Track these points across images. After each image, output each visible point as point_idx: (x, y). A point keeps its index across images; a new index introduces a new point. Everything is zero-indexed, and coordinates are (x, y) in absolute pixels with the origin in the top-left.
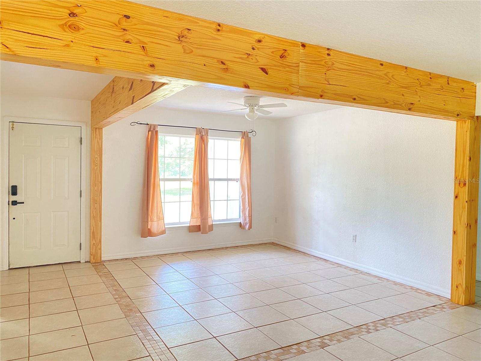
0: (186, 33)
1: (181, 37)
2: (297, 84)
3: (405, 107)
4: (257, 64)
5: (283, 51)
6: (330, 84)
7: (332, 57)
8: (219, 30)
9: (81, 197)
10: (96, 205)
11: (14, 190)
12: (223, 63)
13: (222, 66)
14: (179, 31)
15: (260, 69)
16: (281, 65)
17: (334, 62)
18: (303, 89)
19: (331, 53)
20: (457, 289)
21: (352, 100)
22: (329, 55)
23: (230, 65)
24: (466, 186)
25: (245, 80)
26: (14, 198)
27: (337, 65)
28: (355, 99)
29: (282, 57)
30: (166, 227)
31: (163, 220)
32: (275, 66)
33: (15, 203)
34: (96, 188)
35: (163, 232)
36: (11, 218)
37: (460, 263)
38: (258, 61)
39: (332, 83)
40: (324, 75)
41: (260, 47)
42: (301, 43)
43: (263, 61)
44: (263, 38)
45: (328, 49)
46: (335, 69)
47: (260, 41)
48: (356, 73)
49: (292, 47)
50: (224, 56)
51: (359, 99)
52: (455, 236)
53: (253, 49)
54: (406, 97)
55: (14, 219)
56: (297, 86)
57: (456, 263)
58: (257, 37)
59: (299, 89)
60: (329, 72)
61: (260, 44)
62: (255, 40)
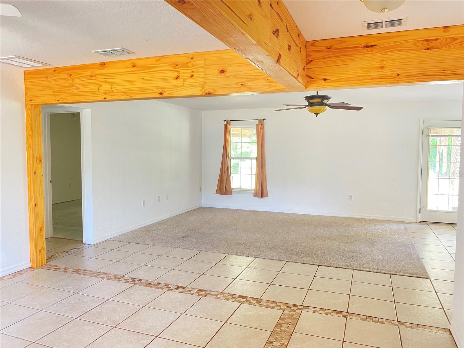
20: (40, 254)
24: (41, 163)
37: (41, 230)
52: (36, 208)
57: (38, 231)
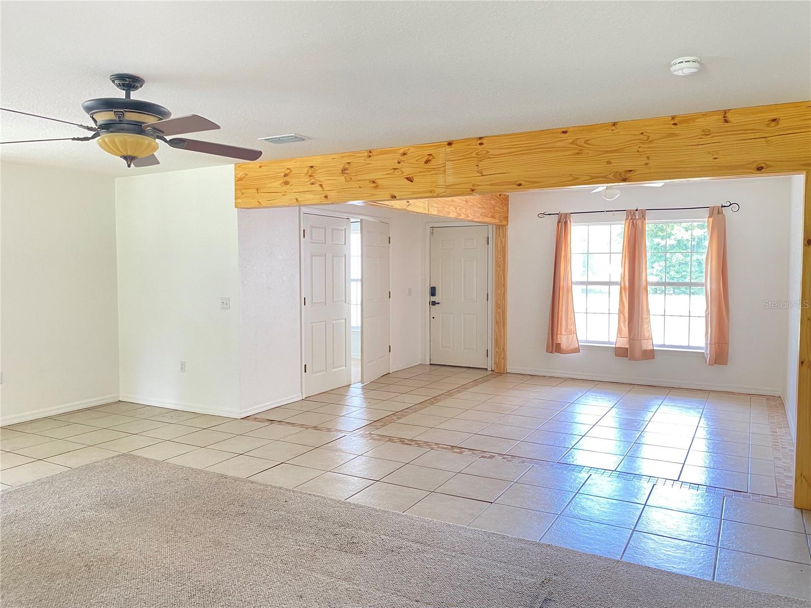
0: (347, 166)
1: (344, 171)
2: (444, 184)
3: (614, 178)
4: (403, 175)
5: (428, 156)
6: (483, 176)
7: (486, 145)
8: (370, 156)
9: (488, 300)
10: (499, 310)
11: (433, 291)
12: (374, 182)
13: (373, 185)
14: (342, 166)
15: (405, 179)
16: (426, 170)
17: (488, 150)
18: (451, 187)
19: (484, 141)
21: (516, 187)
22: (481, 144)
23: (380, 182)
25: (392, 192)
26: (433, 299)
27: (492, 152)
28: (520, 185)
29: (427, 162)
30: (580, 344)
31: (575, 335)
32: (420, 172)
33: (434, 303)
34: (499, 292)
35: (577, 350)
36: (431, 318)
38: (403, 173)
39: (486, 174)
40: (477, 167)
41: (404, 159)
42: (447, 142)
43: (407, 171)
44: (408, 150)
45: (480, 138)
46: (491, 156)
47: (404, 154)
48: (521, 154)
49: (437, 150)
50: (373, 176)
51: (526, 183)
53: (399, 163)
54: (615, 165)
55: (433, 318)
56: (443, 187)
58: (401, 151)
59: (446, 188)
60: (481, 162)
61: (405, 156)
62: (400, 155)
